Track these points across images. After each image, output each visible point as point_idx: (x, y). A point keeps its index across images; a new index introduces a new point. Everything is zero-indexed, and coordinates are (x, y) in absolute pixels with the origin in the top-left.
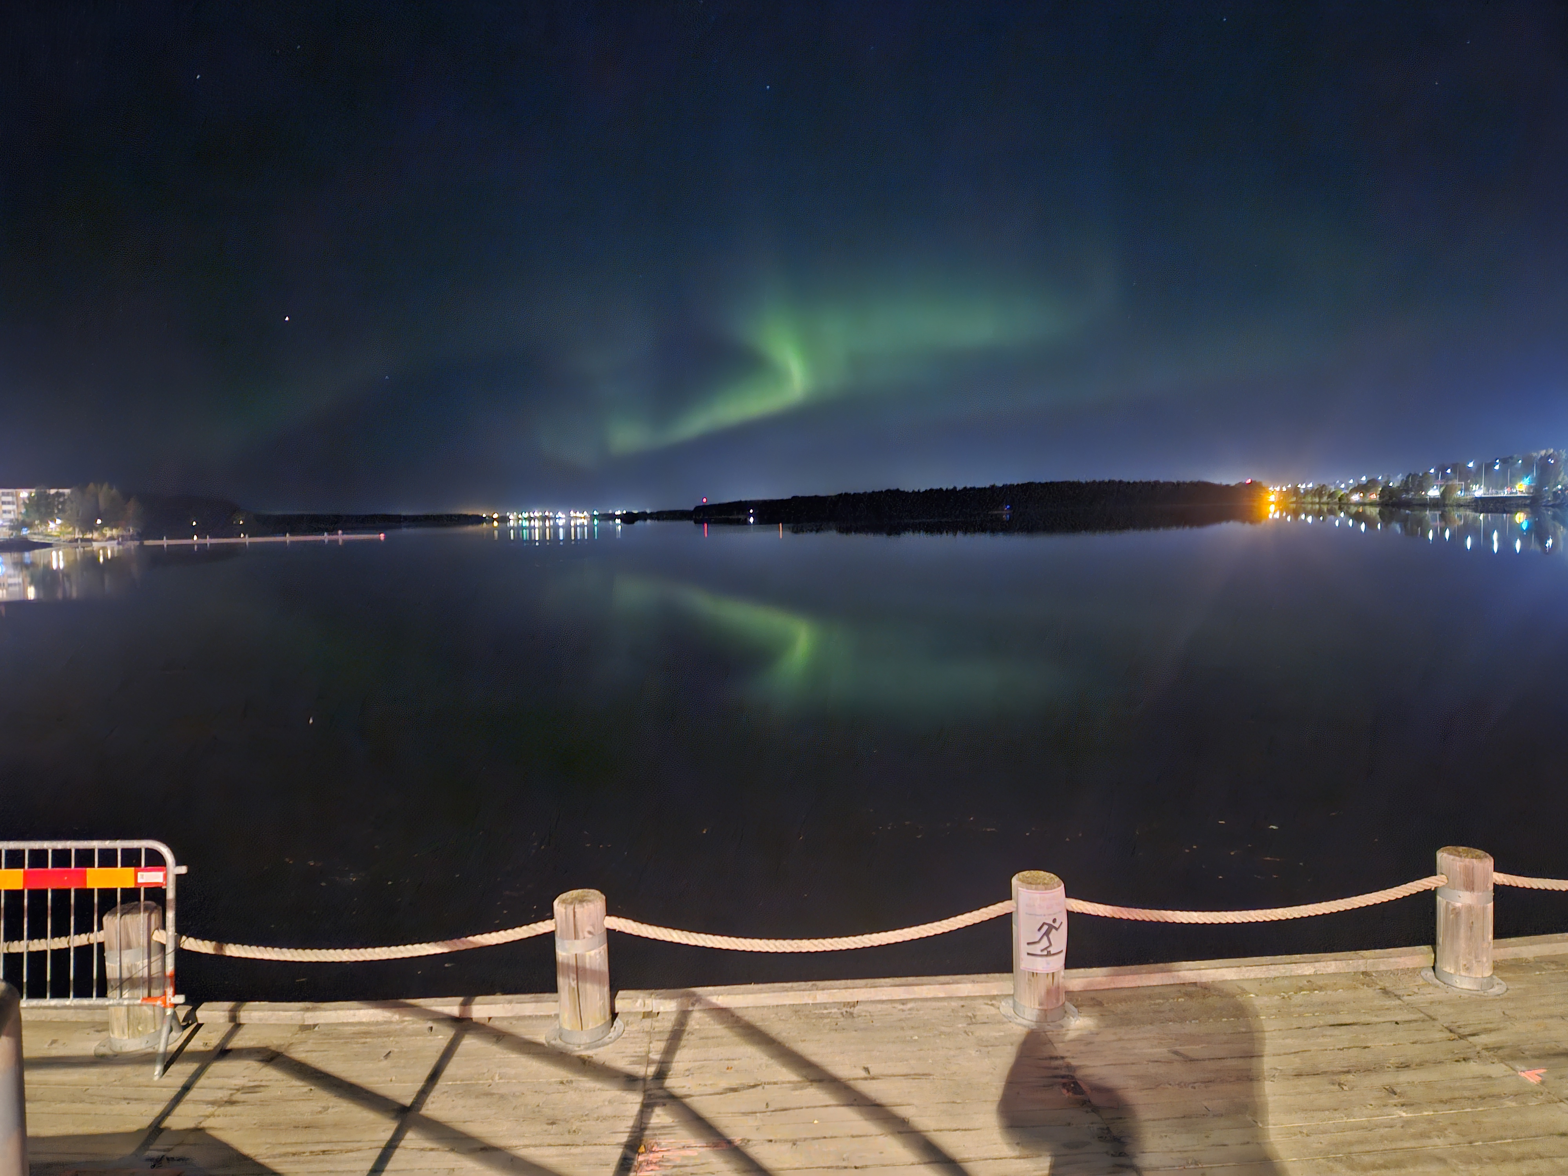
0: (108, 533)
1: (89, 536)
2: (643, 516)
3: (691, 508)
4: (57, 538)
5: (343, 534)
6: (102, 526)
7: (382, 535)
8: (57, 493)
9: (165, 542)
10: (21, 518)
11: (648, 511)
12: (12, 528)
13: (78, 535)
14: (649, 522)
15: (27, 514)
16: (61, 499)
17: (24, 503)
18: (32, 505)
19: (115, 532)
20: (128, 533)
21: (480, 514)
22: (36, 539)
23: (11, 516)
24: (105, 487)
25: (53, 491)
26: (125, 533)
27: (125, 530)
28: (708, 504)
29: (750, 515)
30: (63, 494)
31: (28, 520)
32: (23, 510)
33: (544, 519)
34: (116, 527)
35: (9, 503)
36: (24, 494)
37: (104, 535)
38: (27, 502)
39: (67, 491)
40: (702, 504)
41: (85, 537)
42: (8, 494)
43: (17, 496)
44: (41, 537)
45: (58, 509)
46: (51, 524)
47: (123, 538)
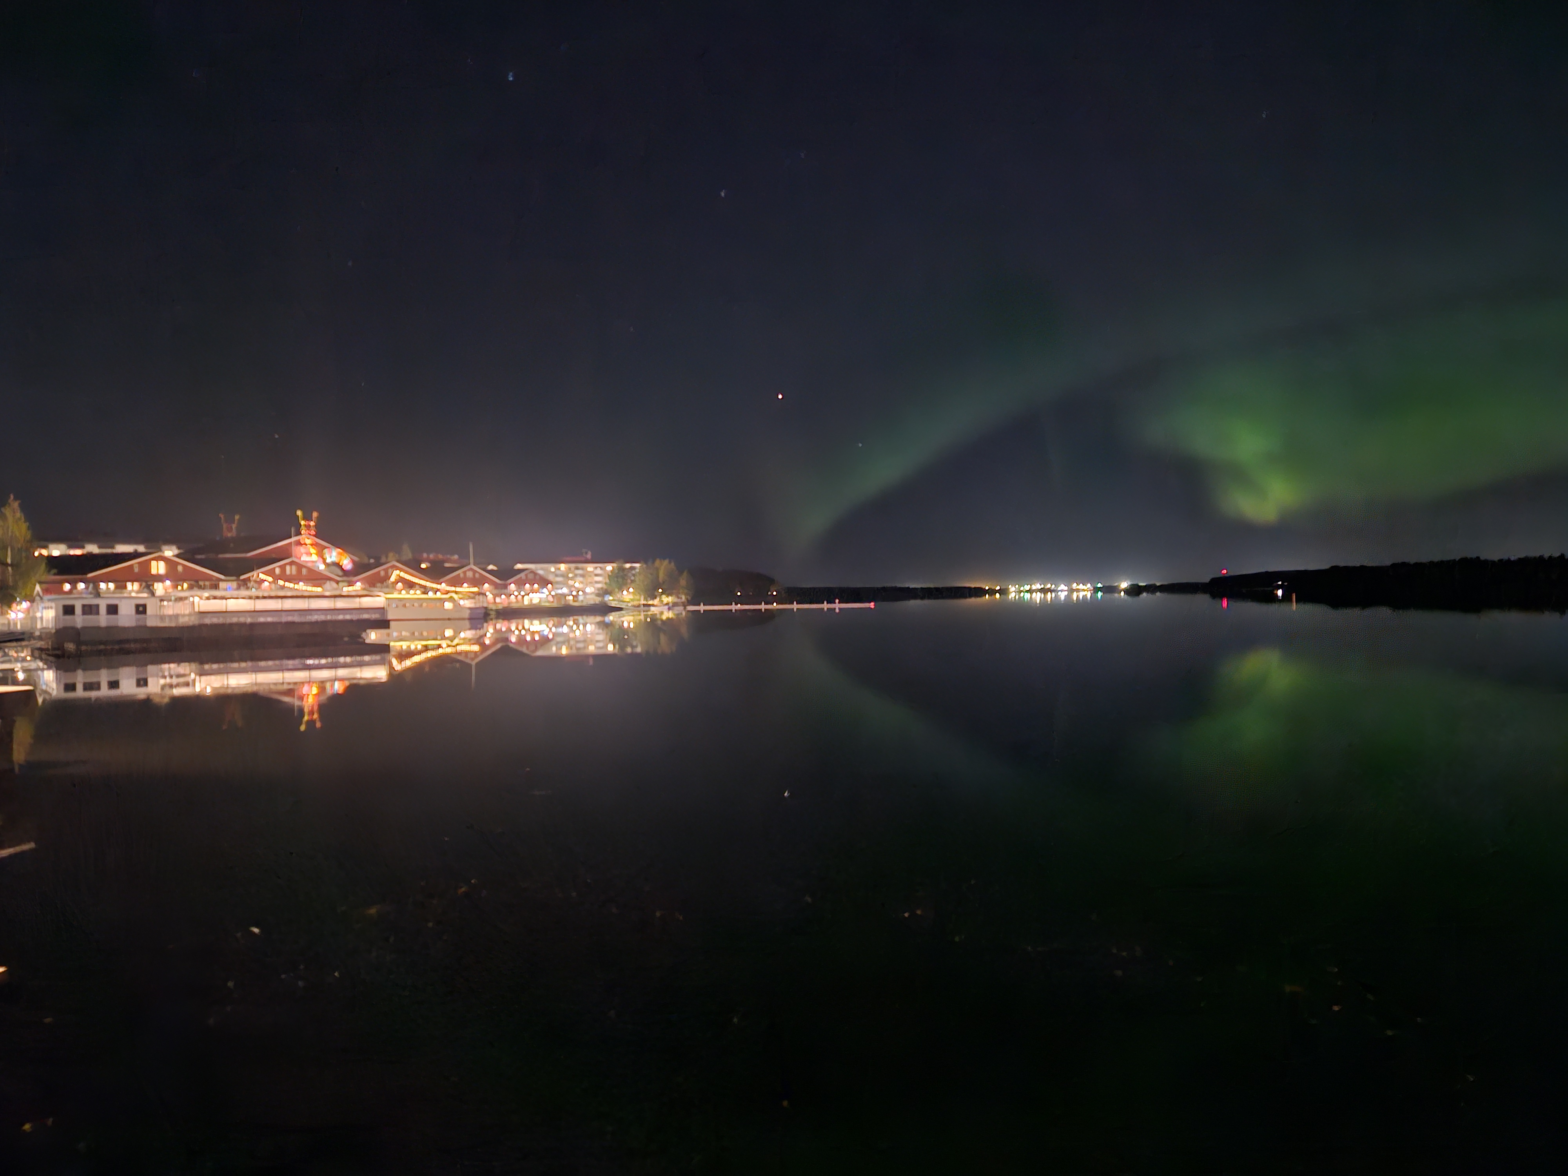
0: (666, 599)
1: (651, 602)
2: (1151, 589)
3: (1206, 579)
4: (628, 604)
5: (840, 603)
6: (662, 593)
7: (872, 605)
8: (631, 567)
10: (605, 586)
13: (643, 602)
14: (1158, 594)
15: (610, 583)
16: (633, 572)
19: (671, 599)
20: (680, 601)
21: (984, 587)
22: (614, 604)
24: (666, 562)
26: (676, 600)
27: (679, 597)
28: (1226, 575)
29: (1279, 587)
30: (635, 568)
31: (610, 589)
33: (1044, 591)
34: (672, 595)
35: (599, 575)
37: (661, 601)
38: (610, 574)
39: (637, 565)
40: (1222, 576)
41: (648, 603)
42: (599, 568)
43: (605, 569)
44: (616, 602)
45: (631, 580)
46: (625, 592)
47: (675, 604)
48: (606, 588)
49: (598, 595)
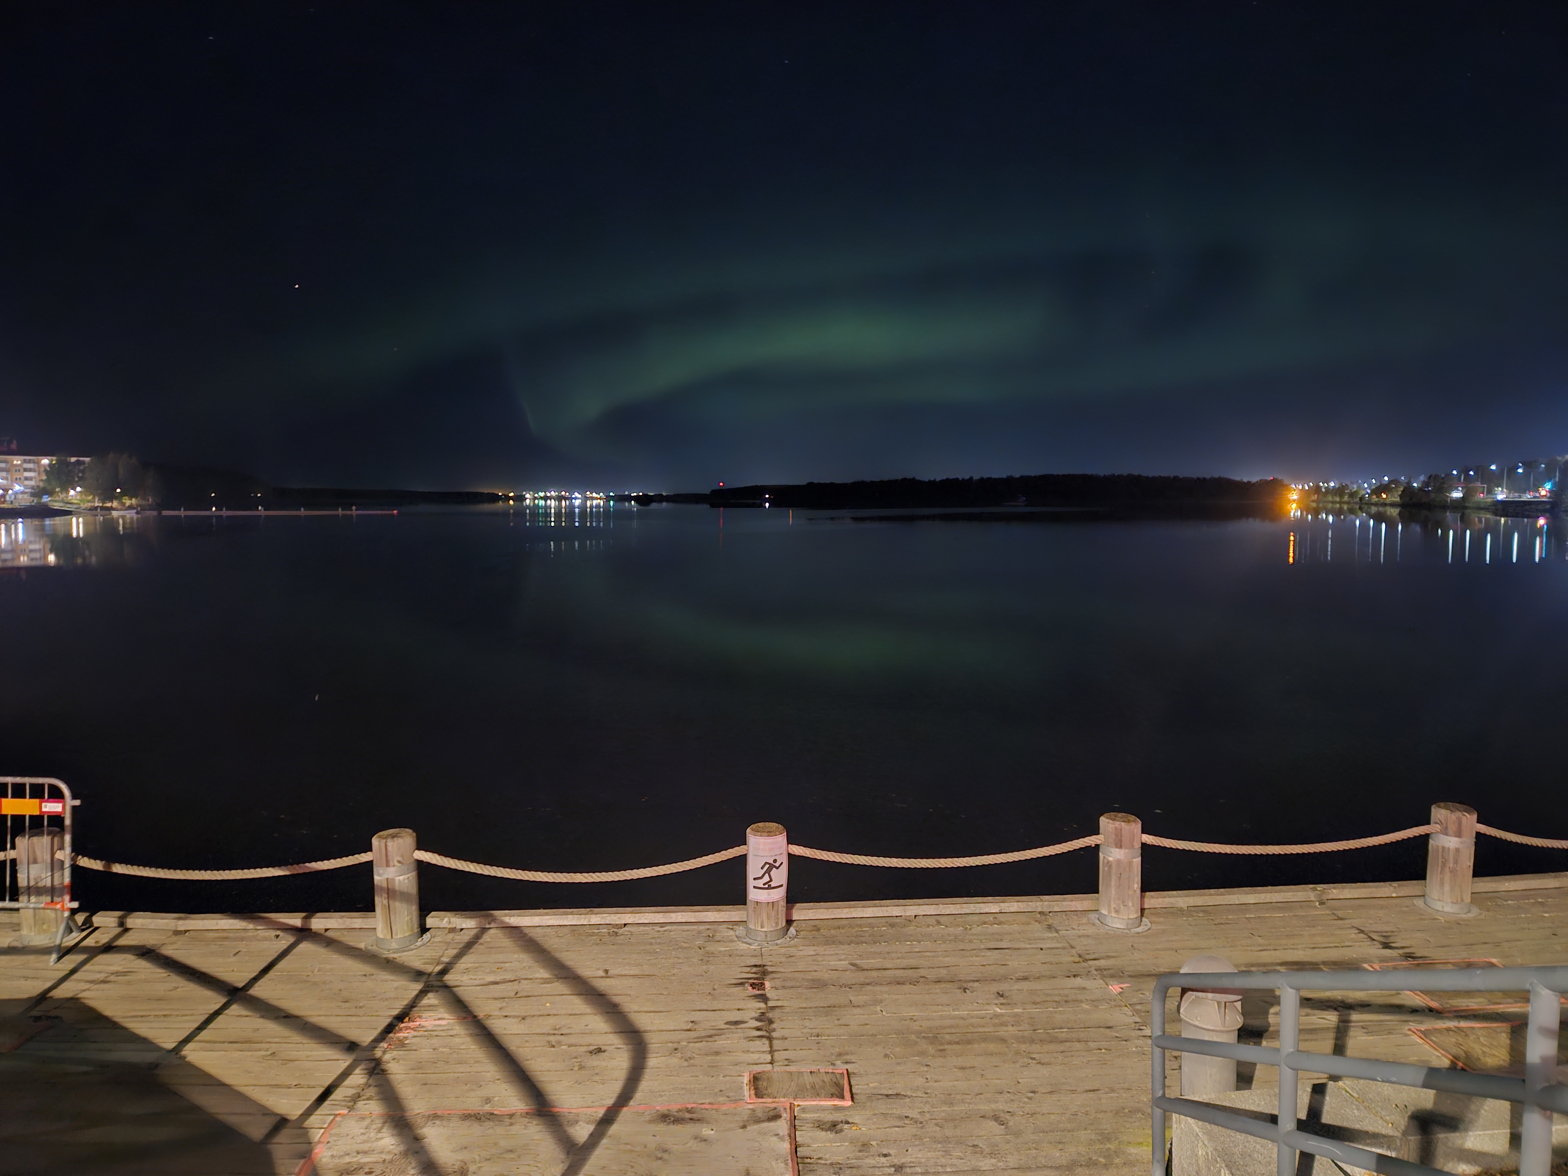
0: (128, 502)
1: (109, 505)
2: (659, 498)
3: (707, 491)
4: (76, 506)
5: (356, 510)
6: (122, 494)
7: (395, 512)
8: (77, 461)
9: (182, 513)
10: (41, 484)
11: (664, 494)
12: (33, 495)
13: (98, 504)
14: (664, 504)
15: (48, 481)
16: (82, 468)
17: (45, 470)
18: (51, 472)
19: (134, 501)
20: (147, 503)
21: (497, 493)
22: (57, 506)
23: (32, 483)
24: (125, 457)
25: (73, 459)
26: (144, 503)
27: (144, 499)
28: (723, 488)
29: (767, 500)
30: (83, 463)
31: (49, 487)
32: (44, 477)
33: (560, 499)
34: (136, 496)
35: (30, 470)
36: (45, 461)
37: (124, 504)
38: (48, 469)
39: (87, 459)
40: (718, 488)
41: (105, 505)
42: (30, 461)
43: (38, 463)
44: (61, 504)
45: (78, 477)
46: (72, 492)
47: (143, 508)
48: (43, 486)
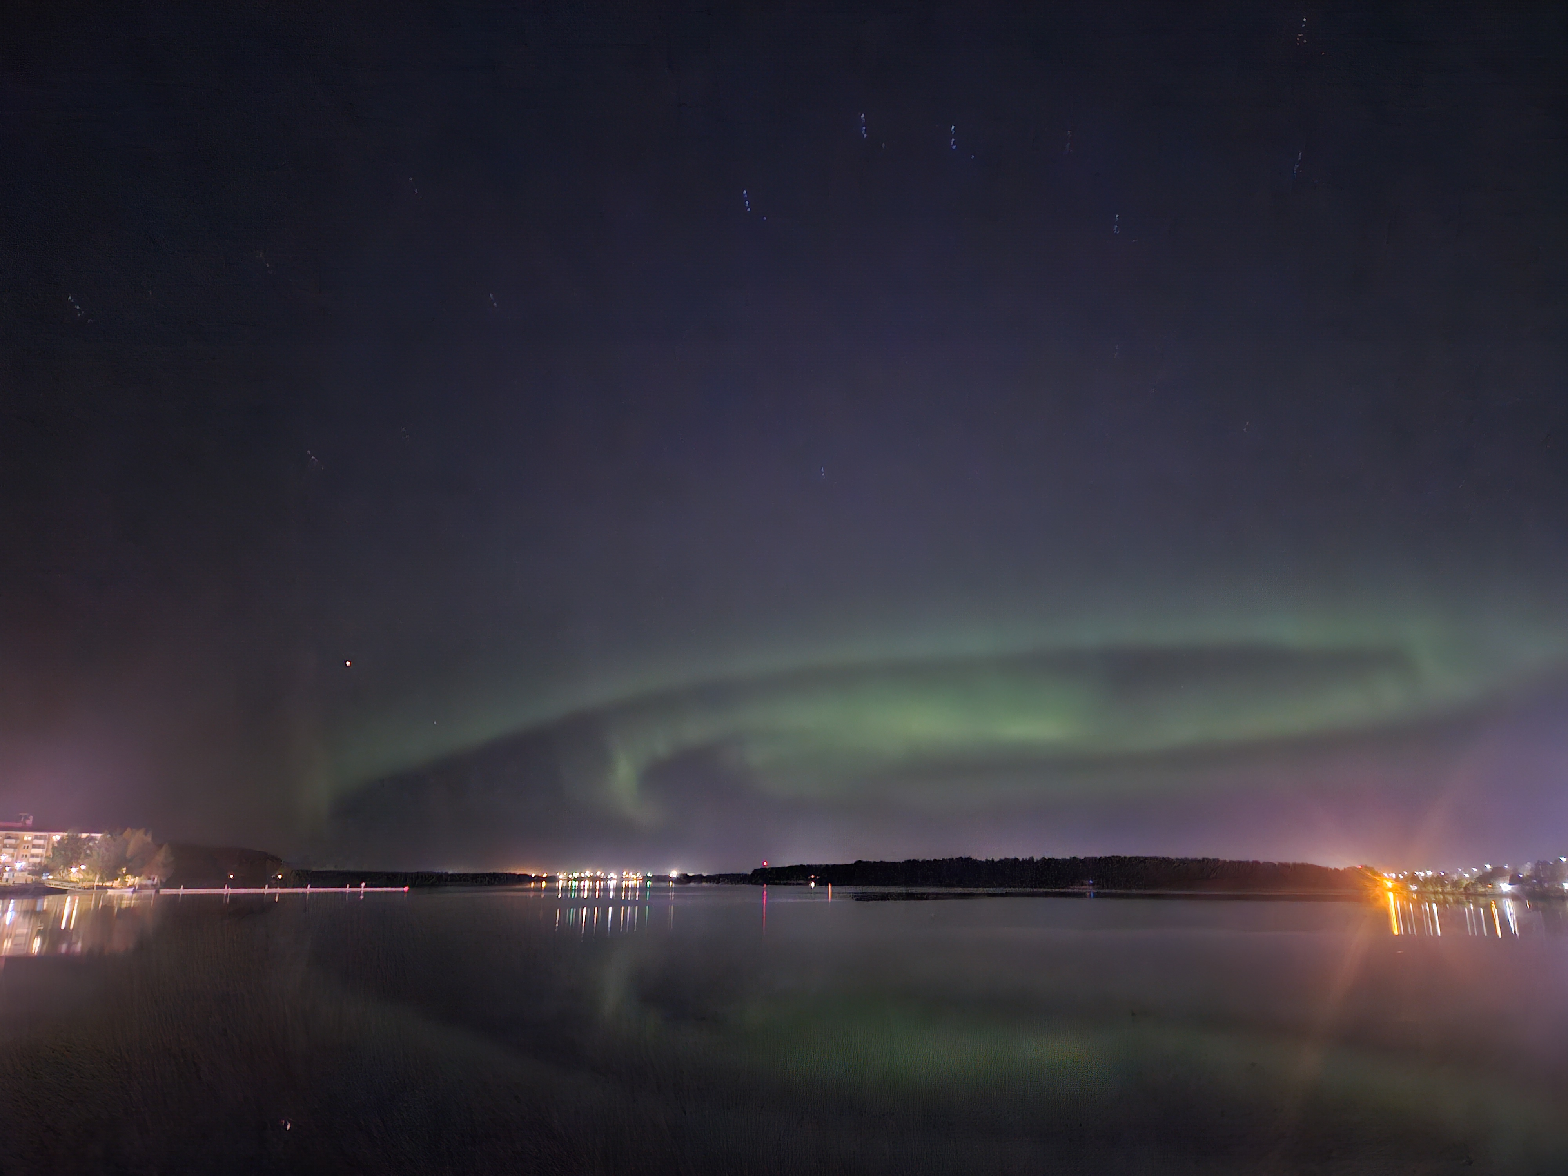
2: (699, 878)
5: (366, 887)
6: (126, 874)
7: (406, 889)
8: (88, 837)
9: (182, 891)
11: (705, 874)
13: (96, 883)
14: (704, 884)
15: (53, 857)
16: (91, 844)
17: (54, 847)
18: (59, 848)
19: (137, 880)
20: (150, 882)
21: (530, 874)
22: (54, 885)
25: (84, 835)
26: (145, 881)
27: (148, 878)
28: (767, 867)
29: (813, 880)
30: (94, 839)
31: (52, 865)
32: (50, 854)
33: (595, 879)
34: (141, 875)
36: (56, 837)
39: (99, 835)
40: (762, 867)
41: (104, 885)
42: (40, 837)
45: (85, 855)
46: (73, 870)
47: (142, 887)
48: (46, 863)
49: (32, 873)
